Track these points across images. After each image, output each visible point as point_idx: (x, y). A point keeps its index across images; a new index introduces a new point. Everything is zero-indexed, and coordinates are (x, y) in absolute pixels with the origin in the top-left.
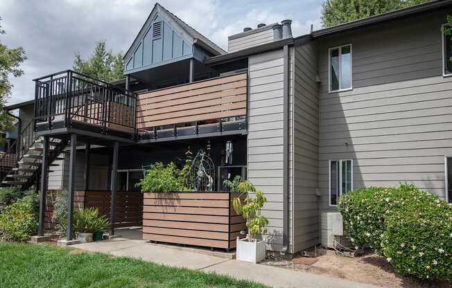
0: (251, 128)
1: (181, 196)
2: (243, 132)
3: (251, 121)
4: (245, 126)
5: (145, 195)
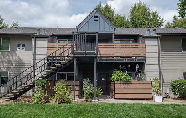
0: (147, 61)
1: (132, 82)
2: (144, 62)
3: (147, 59)
4: (145, 60)
5: (116, 82)
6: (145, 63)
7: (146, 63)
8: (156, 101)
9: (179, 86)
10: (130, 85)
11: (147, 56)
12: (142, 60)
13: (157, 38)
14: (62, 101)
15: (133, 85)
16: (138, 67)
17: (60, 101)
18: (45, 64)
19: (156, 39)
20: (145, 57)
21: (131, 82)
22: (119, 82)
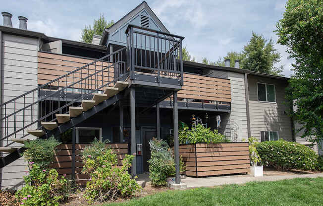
0: (232, 110)
3: (232, 106)
4: (230, 108)
5: (198, 145)
6: (229, 113)
7: (232, 114)
8: (255, 176)
9: (272, 150)
10: (220, 150)
11: (233, 102)
12: (225, 108)
13: (244, 74)
14: (111, 194)
15: (224, 149)
16: (220, 119)
17: (108, 194)
18: (34, 104)
19: (242, 76)
20: (230, 103)
21: (222, 144)
22: (203, 145)
